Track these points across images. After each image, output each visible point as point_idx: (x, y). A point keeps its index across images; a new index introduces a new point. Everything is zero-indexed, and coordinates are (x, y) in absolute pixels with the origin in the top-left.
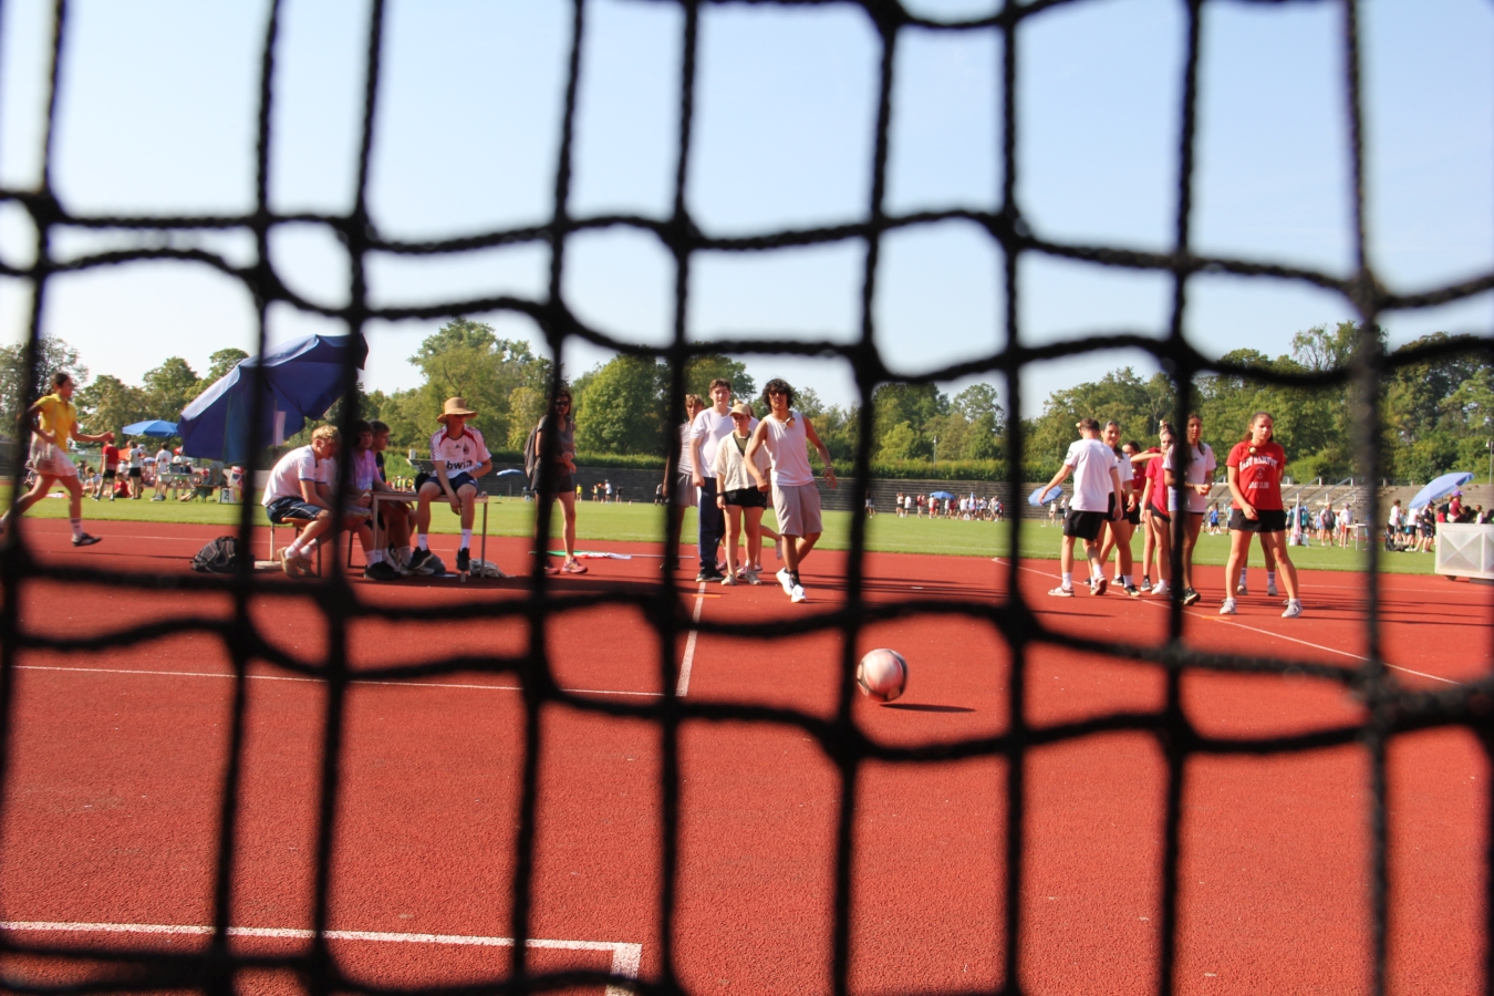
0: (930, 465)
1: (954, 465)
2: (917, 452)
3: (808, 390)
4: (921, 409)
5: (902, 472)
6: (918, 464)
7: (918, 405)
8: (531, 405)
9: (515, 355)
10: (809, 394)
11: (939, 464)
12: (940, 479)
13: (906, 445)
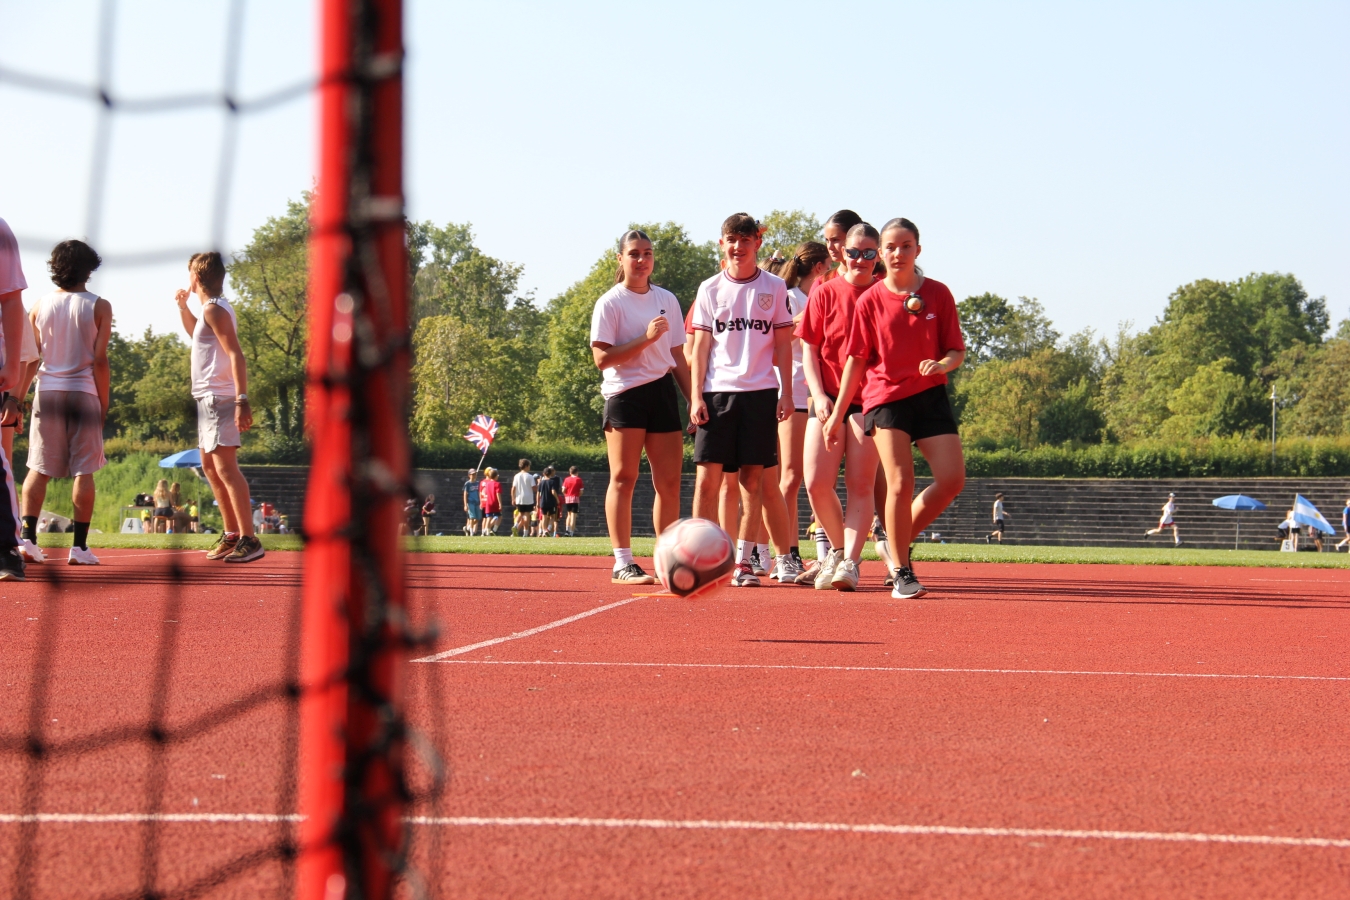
0: (1264, 446)
1: (1317, 444)
2: (1238, 420)
3: (1027, 302)
4: (1265, 332)
5: (1203, 462)
6: (1241, 444)
7: (1260, 323)
8: (453, 350)
9: (444, 254)
10: (1028, 311)
11: (1287, 443)
12: (1288, 474)
13: (1216, 408)
